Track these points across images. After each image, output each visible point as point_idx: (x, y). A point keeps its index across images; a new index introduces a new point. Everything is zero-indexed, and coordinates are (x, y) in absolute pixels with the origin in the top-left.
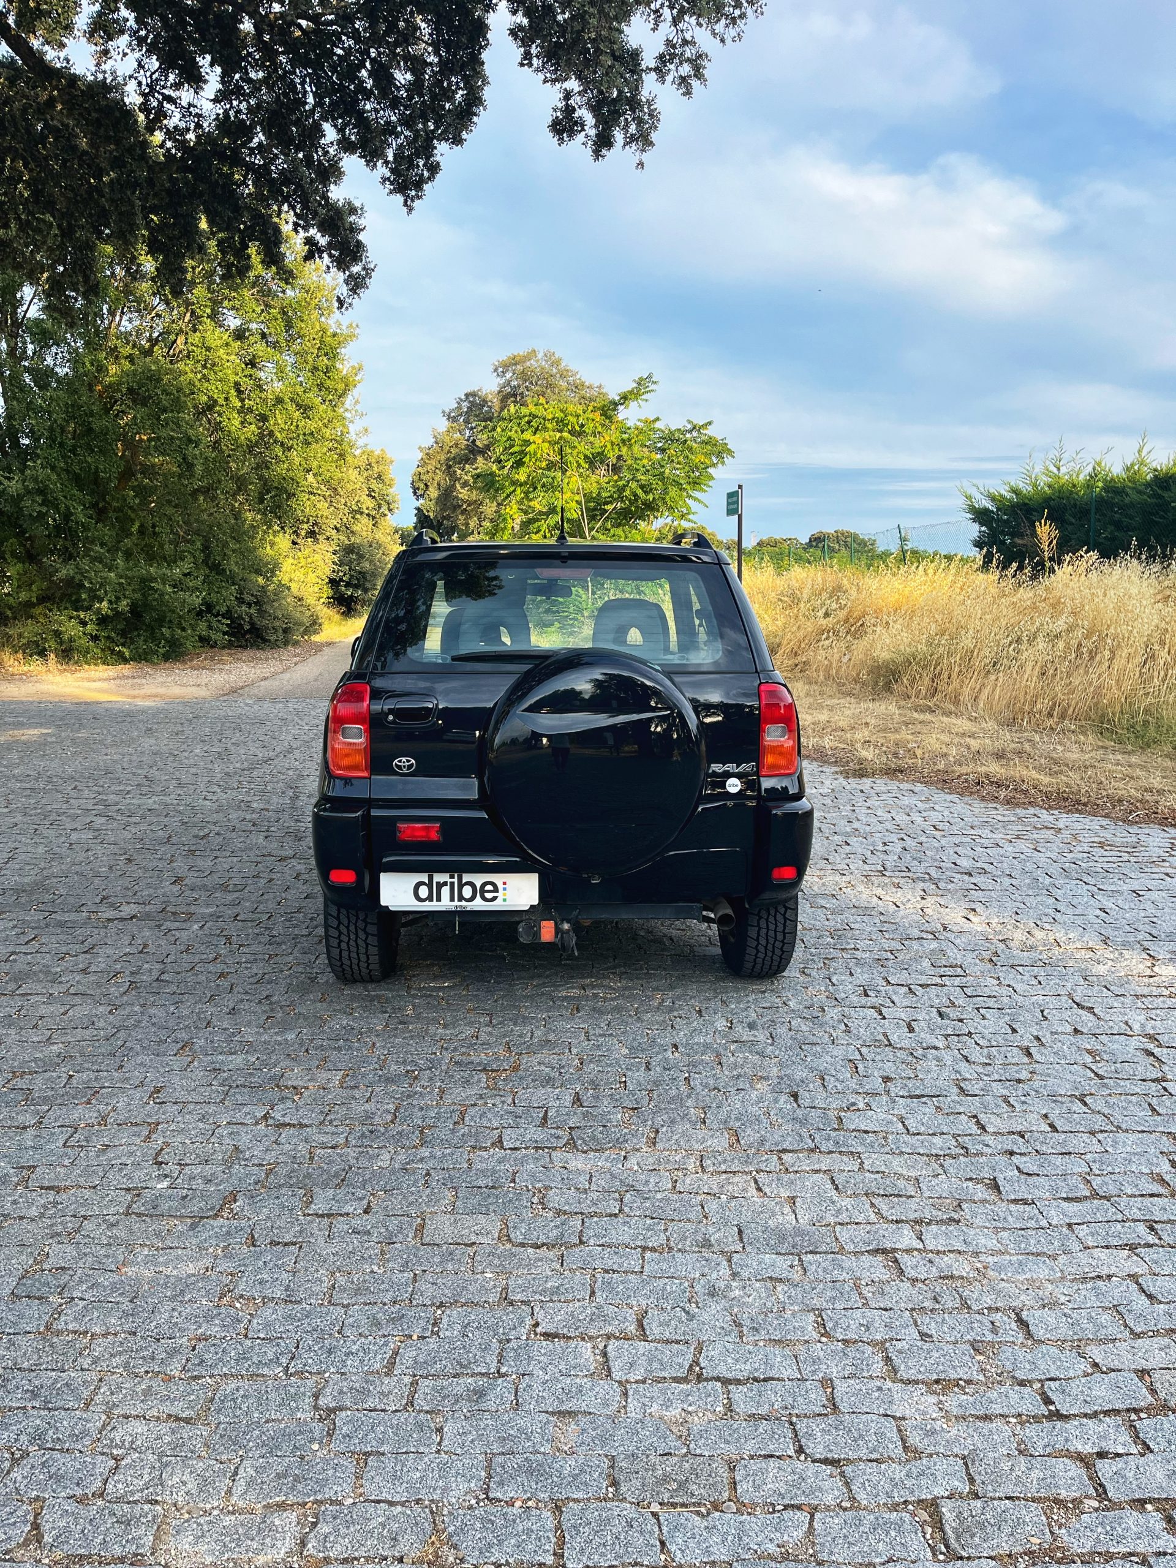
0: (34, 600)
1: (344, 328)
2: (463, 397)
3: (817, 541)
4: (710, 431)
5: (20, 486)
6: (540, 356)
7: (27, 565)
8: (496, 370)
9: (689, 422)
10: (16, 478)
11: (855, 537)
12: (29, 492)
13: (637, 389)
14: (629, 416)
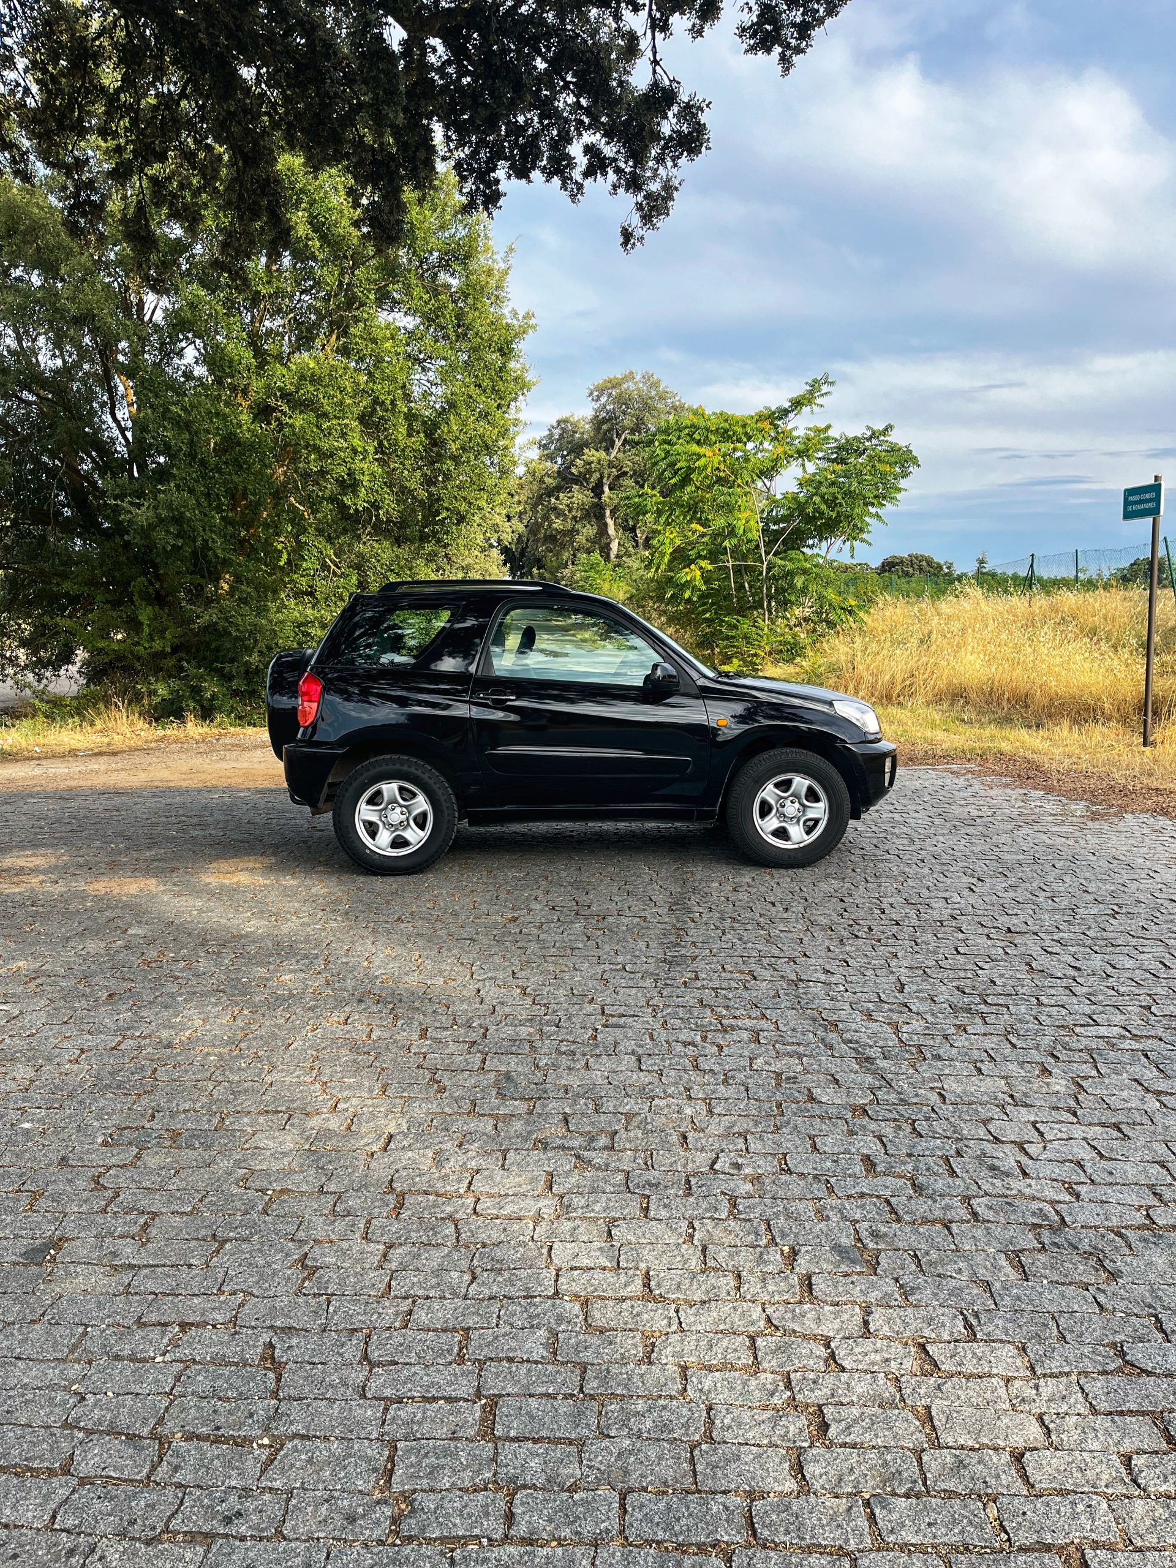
0: (168, 649)
1: (520, 318)
2: (555, 424)
3: (888, 566)
4: (894, 437)
5: (151, 514)
6: (638, 378)
7: (157, 608)
8: (591, 394)
9: (868, 428)
10: (146, 504)
11: (929, 562)
12: (161, 520)
13: (811, 393)
14: (799, 425)
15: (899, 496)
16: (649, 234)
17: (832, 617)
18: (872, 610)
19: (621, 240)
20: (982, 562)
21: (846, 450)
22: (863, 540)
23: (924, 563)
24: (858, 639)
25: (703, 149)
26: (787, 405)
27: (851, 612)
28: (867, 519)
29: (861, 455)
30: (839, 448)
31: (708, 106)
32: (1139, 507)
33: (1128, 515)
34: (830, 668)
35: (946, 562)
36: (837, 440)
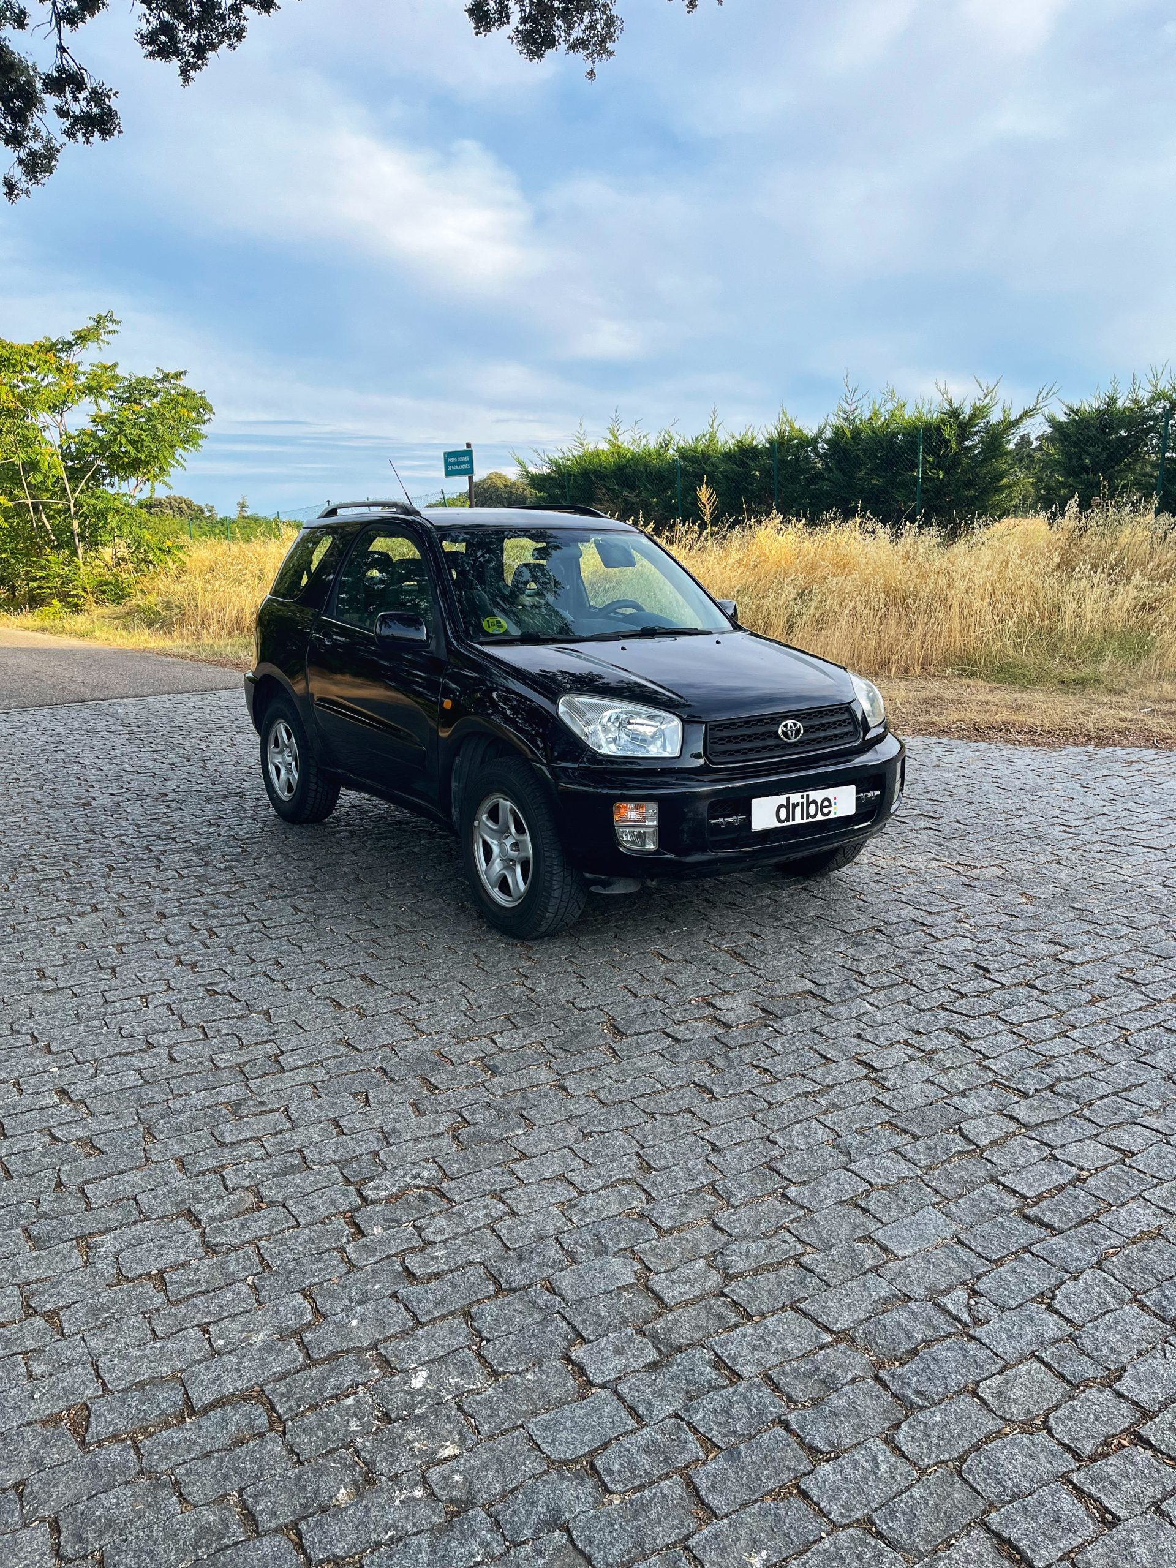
4: (185, 382)
9: (159, 370)
11: (189, 505)
13: (96, 328)
14: (86, 358)
15: (200, 442)
16: (34, 189)
17: (152, 557)
19: (5, 190)
20: (243, 506)
21: (136, 391)
22: (165, 483)
23: (184, 506)
25: (116, 132)
26: (71, 338)
27: (169, 552)
28: (173, 462)
29: (155, 395)
30: (129, 386)
31: (115, 95)
32: (457, 467)
33: (449, 473)
34: (168, 607)
35: (207, 506)
36: (127, 379)
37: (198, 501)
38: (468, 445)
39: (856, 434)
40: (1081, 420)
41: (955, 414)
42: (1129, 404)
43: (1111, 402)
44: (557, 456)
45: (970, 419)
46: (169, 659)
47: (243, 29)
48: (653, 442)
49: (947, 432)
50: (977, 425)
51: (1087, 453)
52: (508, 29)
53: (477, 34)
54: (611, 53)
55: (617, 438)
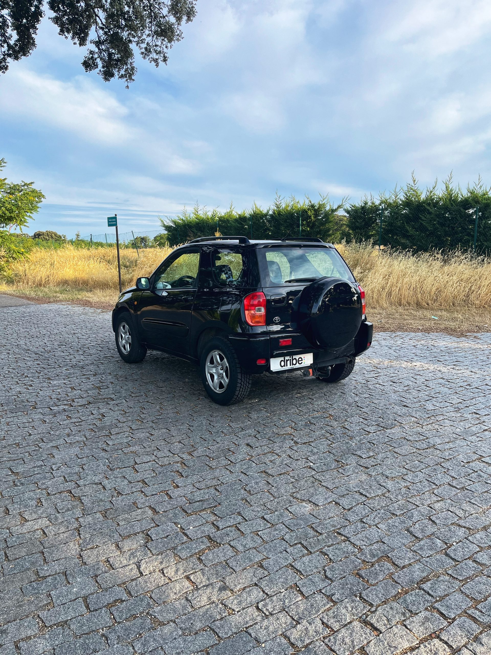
3: (37, 236)
4: (33, 186)
9: (23, 182)
15: (38, 210)
17: (14, 256)
18: (31, 254)
20: (78, 235)
21: (14, 189)
22: (25, 226)
23: (53, 235)
24: (26, 265)
27: (22, 254)
28: (26, 218)
29: (20, 192)
30: (10, 188)
32: (112, 223)
33: (109, 225)
34: (16, 275)
35: (63, 235)
36: (9, 185)
37: (59, 233)
38: (116, 215)
39: (279, 213)
40: (355, 210)
41: (313, 206)
42: (371, 204)
43: (366, 203)
44: (176, 219)
45: (318, 208)
46: (5, 295)
47: (7, 66)
48: (210, 214)
49: (309, 213)
50: (321, 210)
51: (357, 222)
52: (97, 70)
53: (86, 72)
54: (133, 80)
55: (197, 212)
